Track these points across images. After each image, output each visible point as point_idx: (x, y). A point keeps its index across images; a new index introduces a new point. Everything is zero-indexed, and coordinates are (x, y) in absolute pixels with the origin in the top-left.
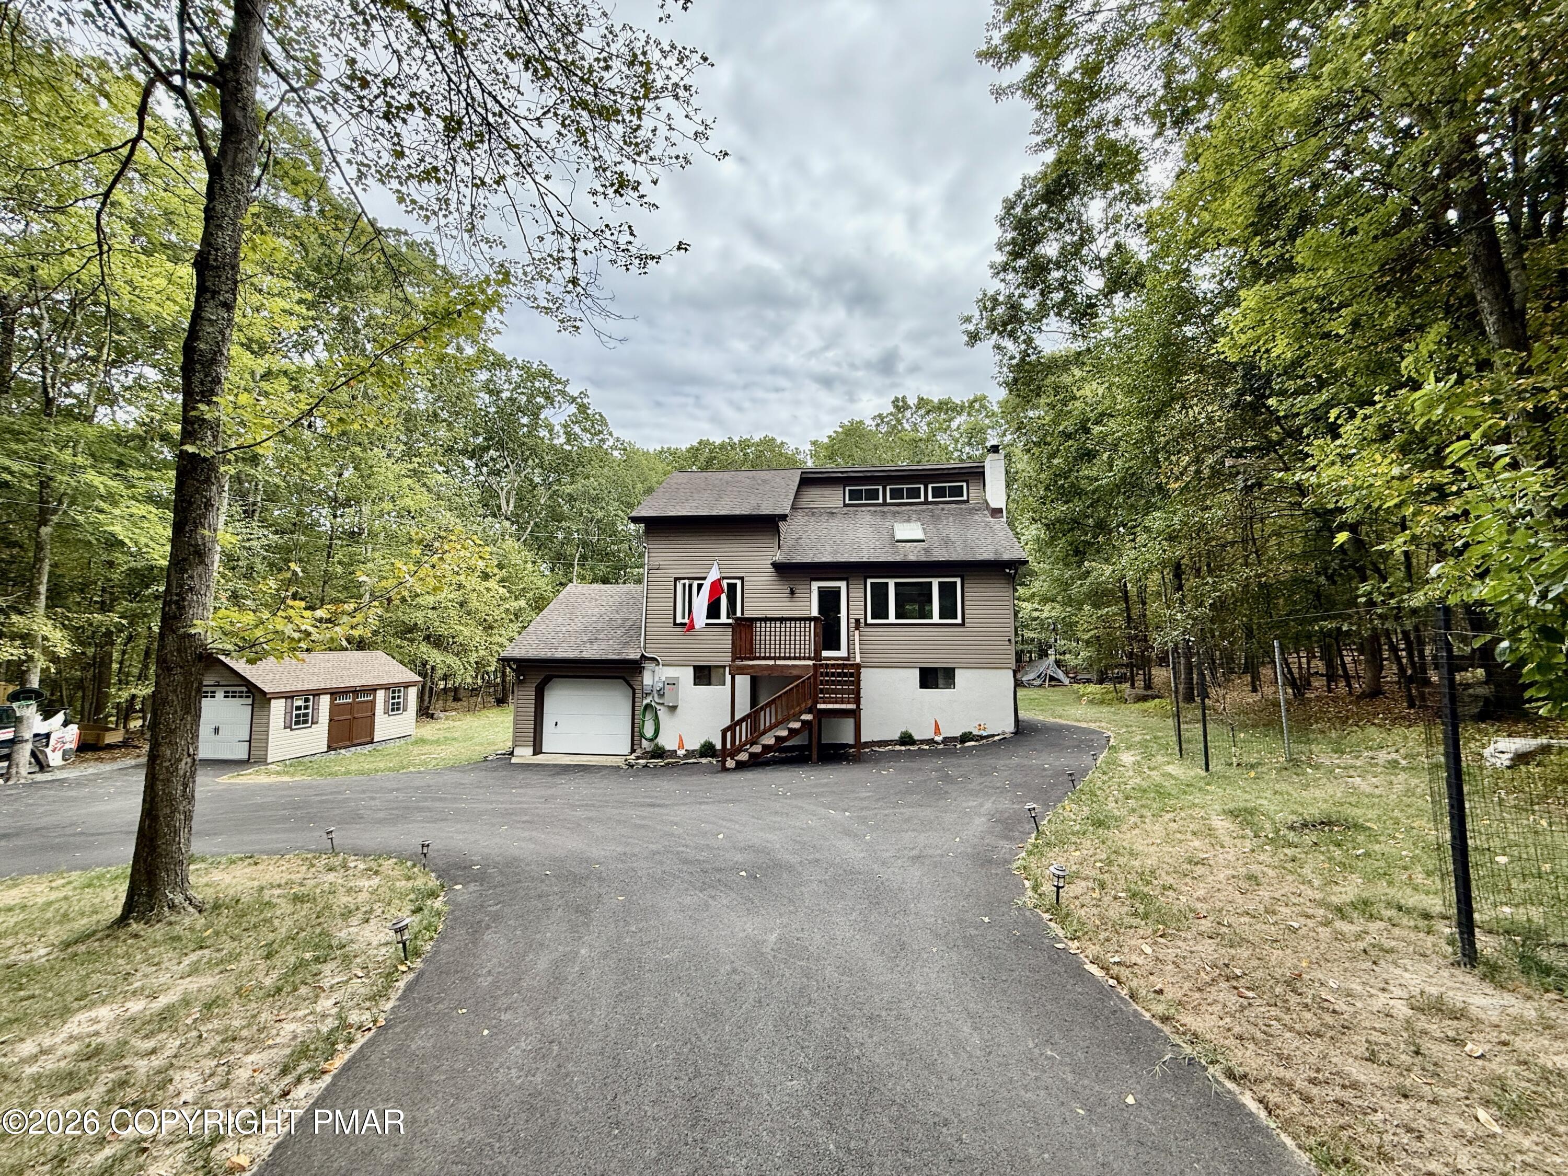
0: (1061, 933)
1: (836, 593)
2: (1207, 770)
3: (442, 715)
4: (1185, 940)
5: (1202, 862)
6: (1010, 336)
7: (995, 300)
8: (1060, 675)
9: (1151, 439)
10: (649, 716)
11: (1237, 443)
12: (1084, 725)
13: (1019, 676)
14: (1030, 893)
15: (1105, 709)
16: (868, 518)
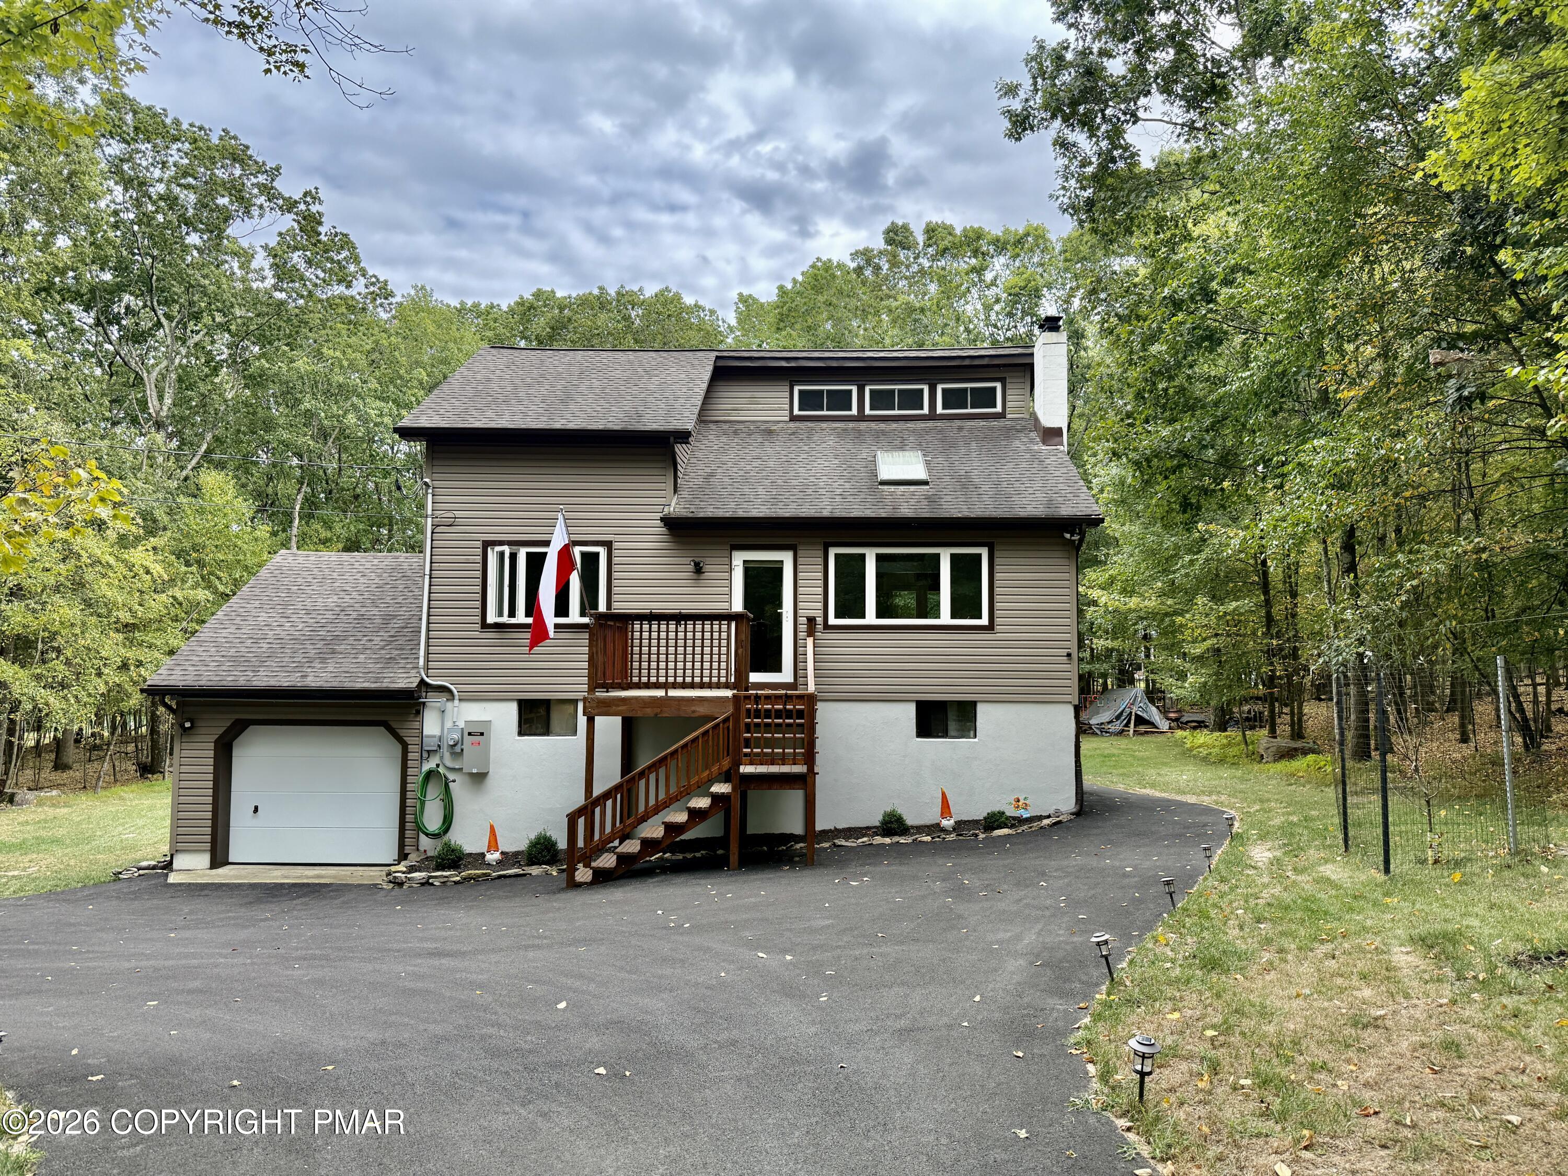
0: (1145, 1150)
1: (776, 571)
2: (1387, 870)
3: (31, 796)
4: (1344, 1152)
5: (1375, 1023)
6: (1083, 124)
7: (1059, 59)
8: (1154, 714)
9: (1312, 312)
10: (433, 792)
11: (1450, 326)
12: (1191, 799)
13: (1084, 716)
14: (1095, 1085)
15: (1225, 773)
16: (831, 441)
